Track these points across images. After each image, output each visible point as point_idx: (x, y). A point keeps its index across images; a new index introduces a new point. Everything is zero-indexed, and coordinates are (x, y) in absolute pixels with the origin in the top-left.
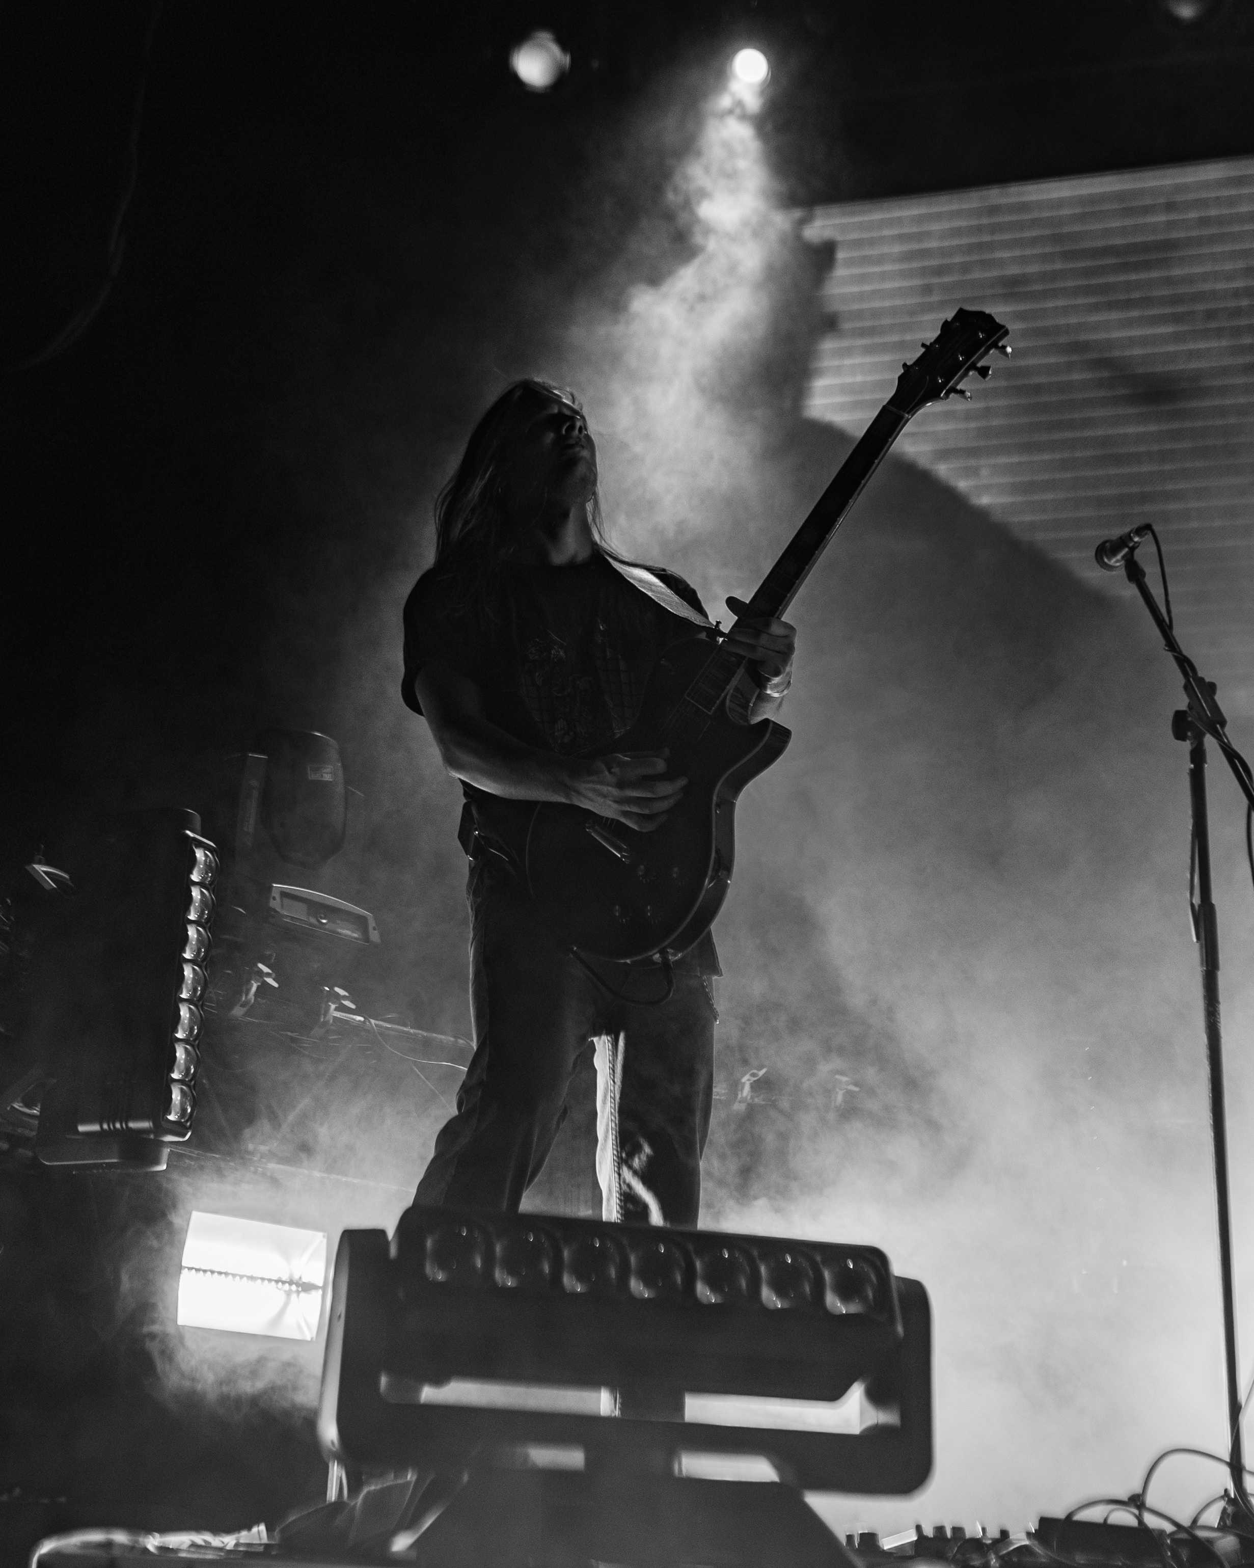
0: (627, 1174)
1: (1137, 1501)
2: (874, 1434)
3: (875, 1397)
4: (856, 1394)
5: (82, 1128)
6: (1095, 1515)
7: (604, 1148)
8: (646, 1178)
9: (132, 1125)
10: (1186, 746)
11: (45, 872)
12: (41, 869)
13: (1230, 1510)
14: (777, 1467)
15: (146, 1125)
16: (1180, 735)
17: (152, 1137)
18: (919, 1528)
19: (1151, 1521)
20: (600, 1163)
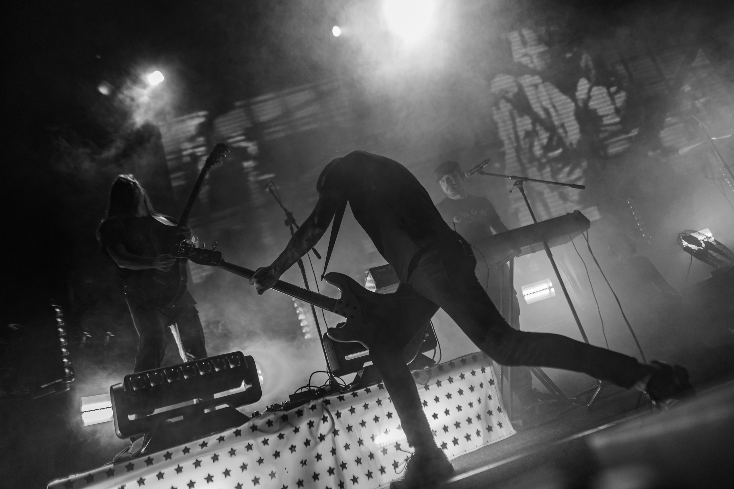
0: (188, 354)
1: (309, 385)
2: (248, 390)
3: (247, 383)
4: (243, 383)
5: (42, 387)
6: (299, 391)
7: (181, 350)
8: (190, 353)
9: (57, 381)
10: (289, 227)
11: (13, 326)
12: (11, 325)
13: (330, 381)
14: (228, 404)
15: (60, 380)
16: (287, 225)
17: (63, 383)
18: (267, 407)
19: (312, 388)
20: (181, 354)
